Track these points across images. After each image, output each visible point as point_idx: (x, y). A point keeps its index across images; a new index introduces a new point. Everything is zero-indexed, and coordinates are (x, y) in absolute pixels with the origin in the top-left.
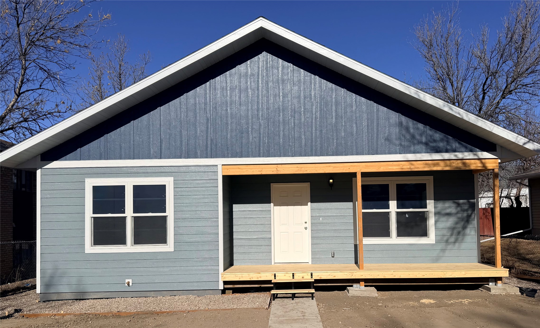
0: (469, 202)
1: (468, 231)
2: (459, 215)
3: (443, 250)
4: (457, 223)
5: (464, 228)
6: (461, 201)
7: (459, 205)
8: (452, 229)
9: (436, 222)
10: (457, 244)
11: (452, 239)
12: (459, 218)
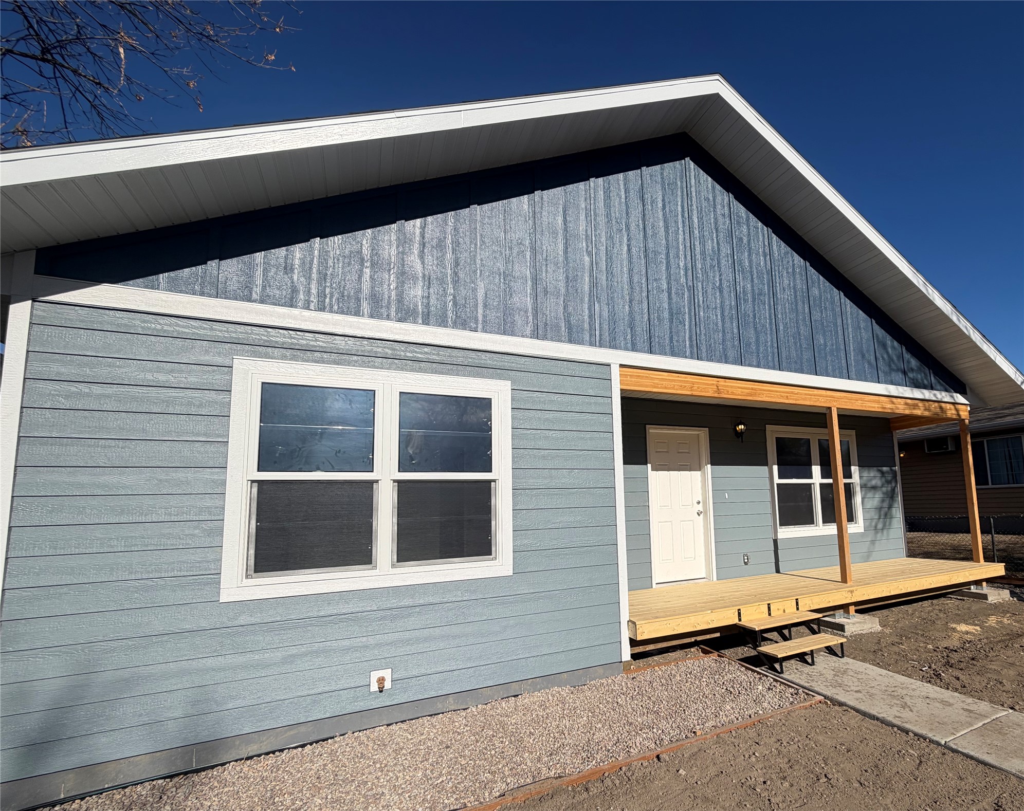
0: (891, 470)
1: (894, 510)
2: (884, 489)
3: (873, 542)
4: (883, 501)
5: (890, 507)
6: (885, 469)
7: (883, 473)
8: (880, 509)
9: (863, 499)
10: (885, 531)
11: (880, 526)
12: (884, 493)
